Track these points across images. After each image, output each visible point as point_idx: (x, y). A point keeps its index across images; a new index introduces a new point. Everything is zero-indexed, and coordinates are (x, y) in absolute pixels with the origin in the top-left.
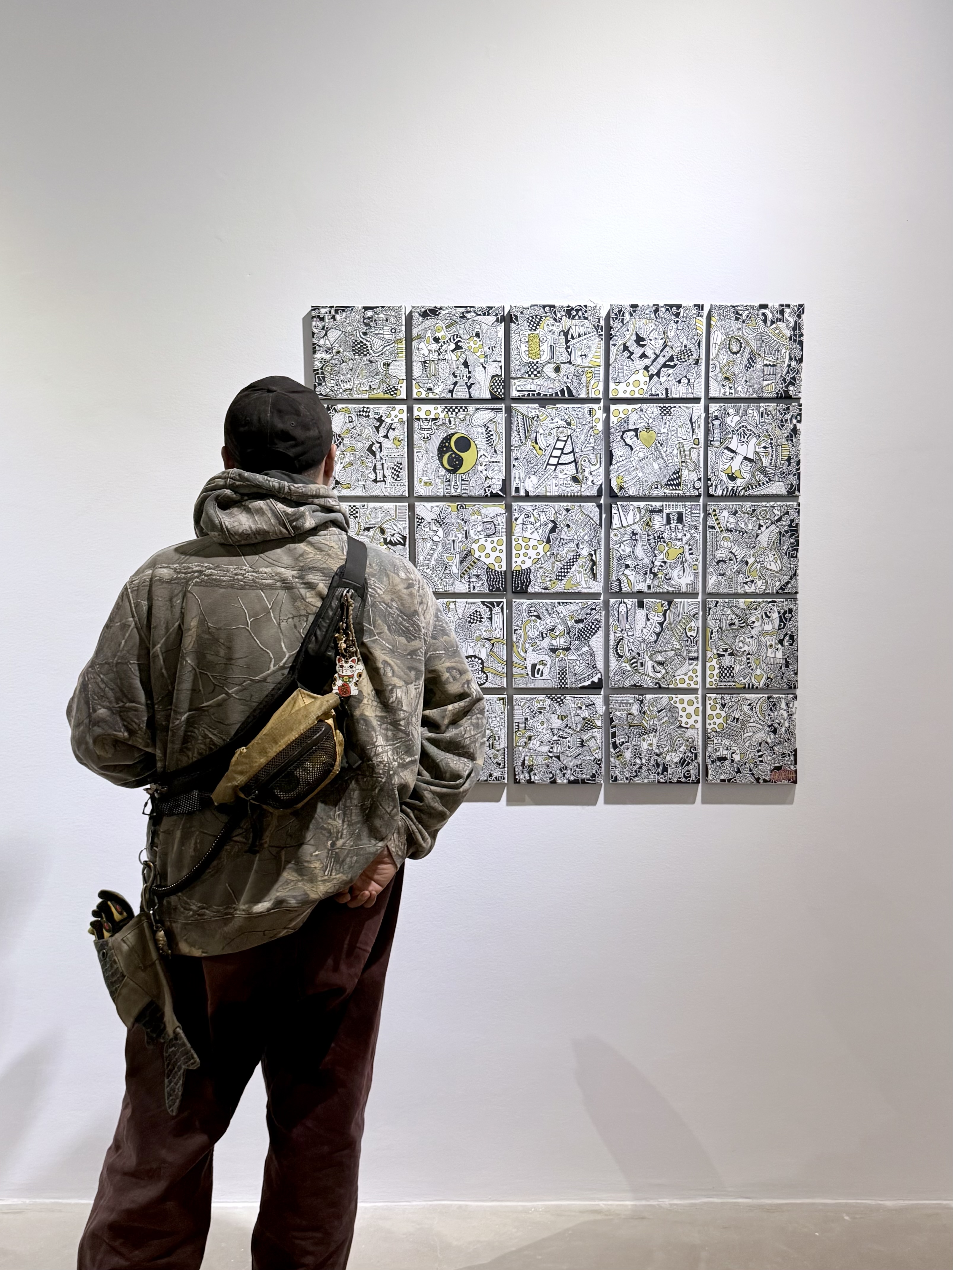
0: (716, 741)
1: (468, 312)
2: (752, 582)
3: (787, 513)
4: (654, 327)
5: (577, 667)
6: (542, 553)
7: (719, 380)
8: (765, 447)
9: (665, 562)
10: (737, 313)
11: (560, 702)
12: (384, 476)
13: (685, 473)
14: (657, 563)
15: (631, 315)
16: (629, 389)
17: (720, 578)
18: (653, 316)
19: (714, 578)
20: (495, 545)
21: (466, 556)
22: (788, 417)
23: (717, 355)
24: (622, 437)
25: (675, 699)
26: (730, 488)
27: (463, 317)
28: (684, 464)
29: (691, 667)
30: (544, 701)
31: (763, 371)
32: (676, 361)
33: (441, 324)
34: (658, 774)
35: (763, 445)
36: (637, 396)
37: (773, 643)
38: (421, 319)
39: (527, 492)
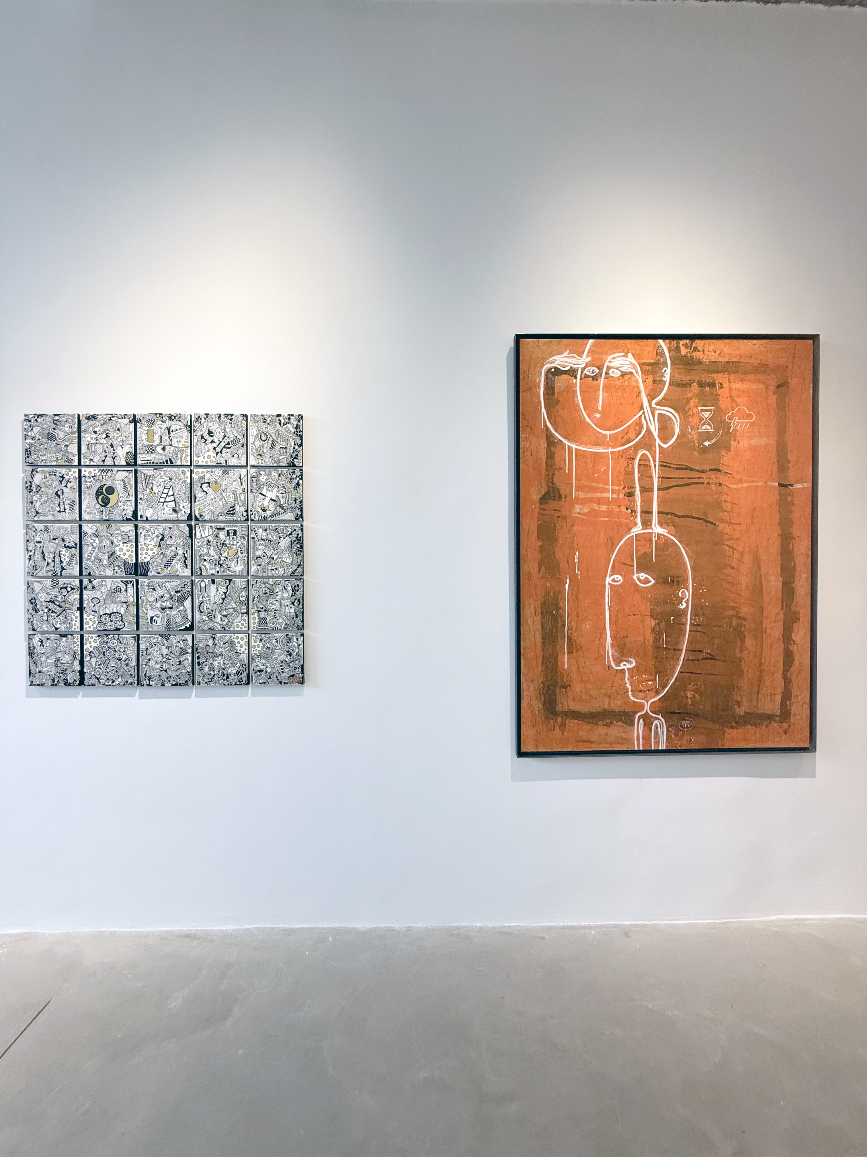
0: (257, 661)
1: (113, 417)
2: (276, 569)
3: (295, 530)
4: (218, 426)
5: (177, 618)
6: (156, 553)
7: (255, 455)
8: (282, 493)
9: (227, 558)
10: (264, 419)
11: (167, 639)
12: (65, 509)
13: (237, 507)
14: (222, 558)
15: (205, 419)
16: (205, 460)
17: (258, 567)
18: (217, 420)
19: (255, 567)
20: (129, 548)
21: (112, 554)
22: (294, 476)
23: (254, 442)
24: (201, 487)
25: (233, 637)
26: (263, 516)
27: (110, 420)
28: (236, 502)
29: (243, 618)
30: (157, 638)
31: (280, 451)
32: (231, 445)
33: (97, 423)
34: (224, 680)
35: (281, 492)
36: (209, 464)
37: (289, 604)
38: (86, 421)
39: (147, 518)
